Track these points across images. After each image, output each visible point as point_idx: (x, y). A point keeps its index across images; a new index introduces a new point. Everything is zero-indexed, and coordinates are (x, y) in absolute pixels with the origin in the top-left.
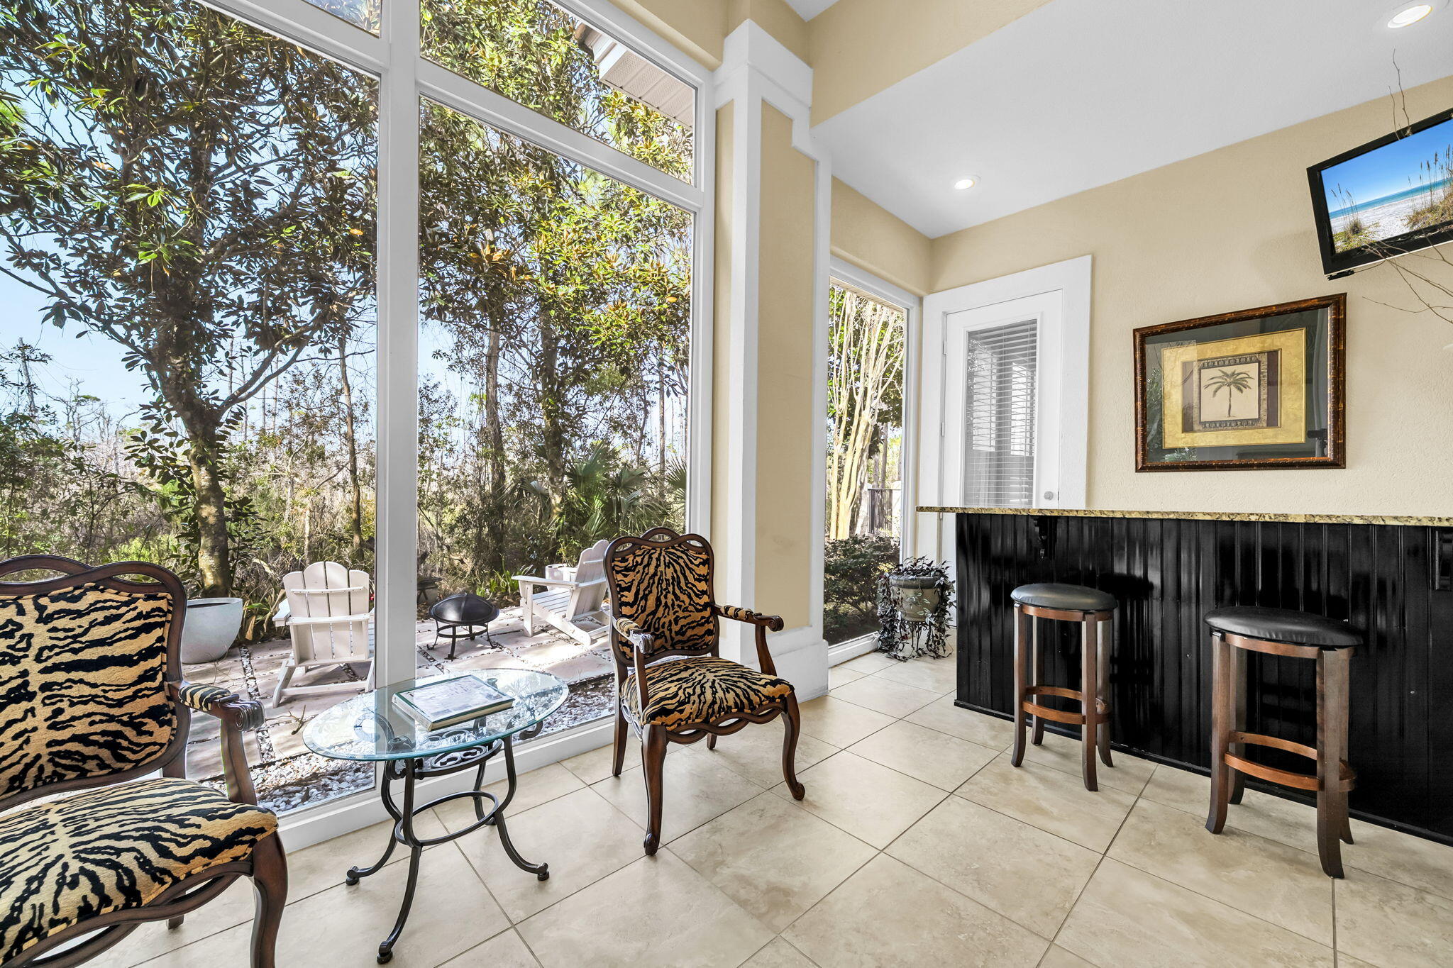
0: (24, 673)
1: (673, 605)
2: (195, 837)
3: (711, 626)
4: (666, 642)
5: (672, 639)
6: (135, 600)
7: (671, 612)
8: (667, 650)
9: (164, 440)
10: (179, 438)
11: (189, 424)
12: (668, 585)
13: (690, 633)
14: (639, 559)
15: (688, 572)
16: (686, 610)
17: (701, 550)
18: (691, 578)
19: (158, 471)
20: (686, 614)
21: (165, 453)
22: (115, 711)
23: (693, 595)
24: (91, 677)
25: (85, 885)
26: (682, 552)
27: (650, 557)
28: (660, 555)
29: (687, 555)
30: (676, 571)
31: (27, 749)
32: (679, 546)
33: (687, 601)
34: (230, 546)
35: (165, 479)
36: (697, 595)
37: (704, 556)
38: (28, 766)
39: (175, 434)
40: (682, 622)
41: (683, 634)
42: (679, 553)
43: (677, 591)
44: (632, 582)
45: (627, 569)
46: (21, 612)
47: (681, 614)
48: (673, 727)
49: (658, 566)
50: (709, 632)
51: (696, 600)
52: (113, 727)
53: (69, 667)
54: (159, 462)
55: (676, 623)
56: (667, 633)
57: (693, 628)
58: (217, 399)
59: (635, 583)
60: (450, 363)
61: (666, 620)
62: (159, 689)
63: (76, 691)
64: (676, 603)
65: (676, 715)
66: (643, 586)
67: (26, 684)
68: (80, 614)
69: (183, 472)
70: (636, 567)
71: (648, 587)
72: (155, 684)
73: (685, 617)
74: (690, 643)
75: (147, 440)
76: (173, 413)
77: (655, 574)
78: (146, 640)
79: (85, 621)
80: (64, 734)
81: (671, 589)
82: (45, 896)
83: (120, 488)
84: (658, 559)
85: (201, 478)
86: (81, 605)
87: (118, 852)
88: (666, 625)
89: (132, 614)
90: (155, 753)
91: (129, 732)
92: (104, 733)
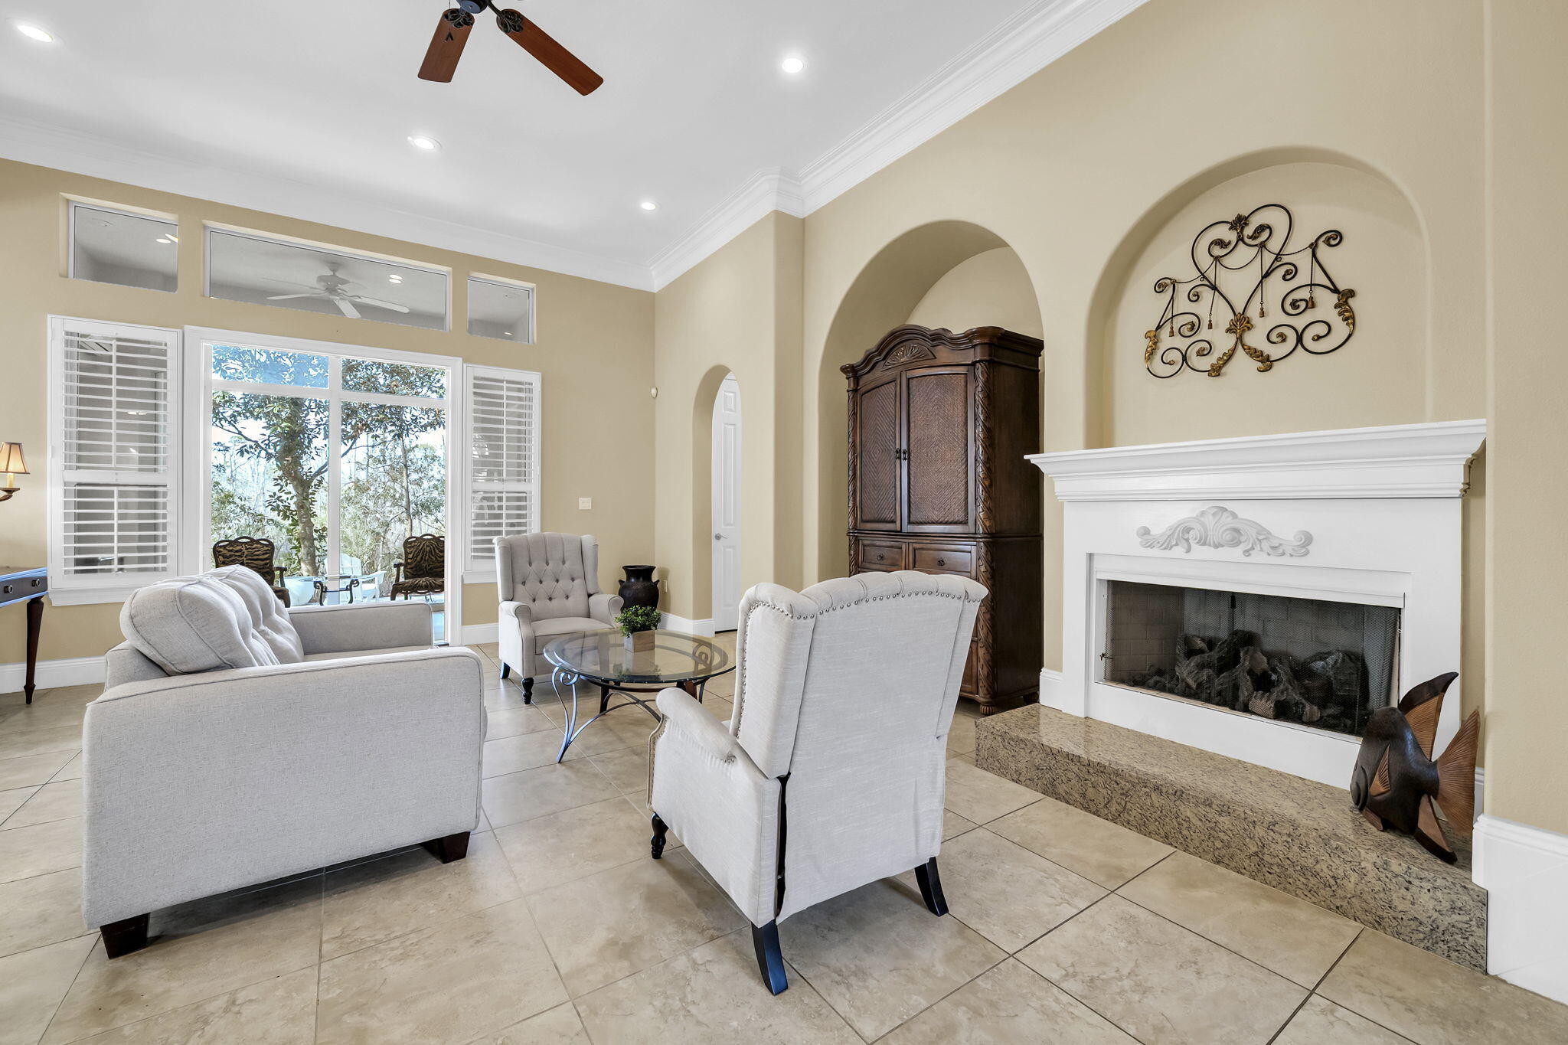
9: (284, 497)
10: (292, 495)
11: (296, 488)
19: (281, 514)
21: (284, 504)
34: (317, 554)
35: (286, 517)
39: (290, 493)
53: (251, 560)
54: (281, 508)
58: (311, 472)
69: (294, 513)
75: (276, 497)
76: (288, 482)
83: (264, 523)
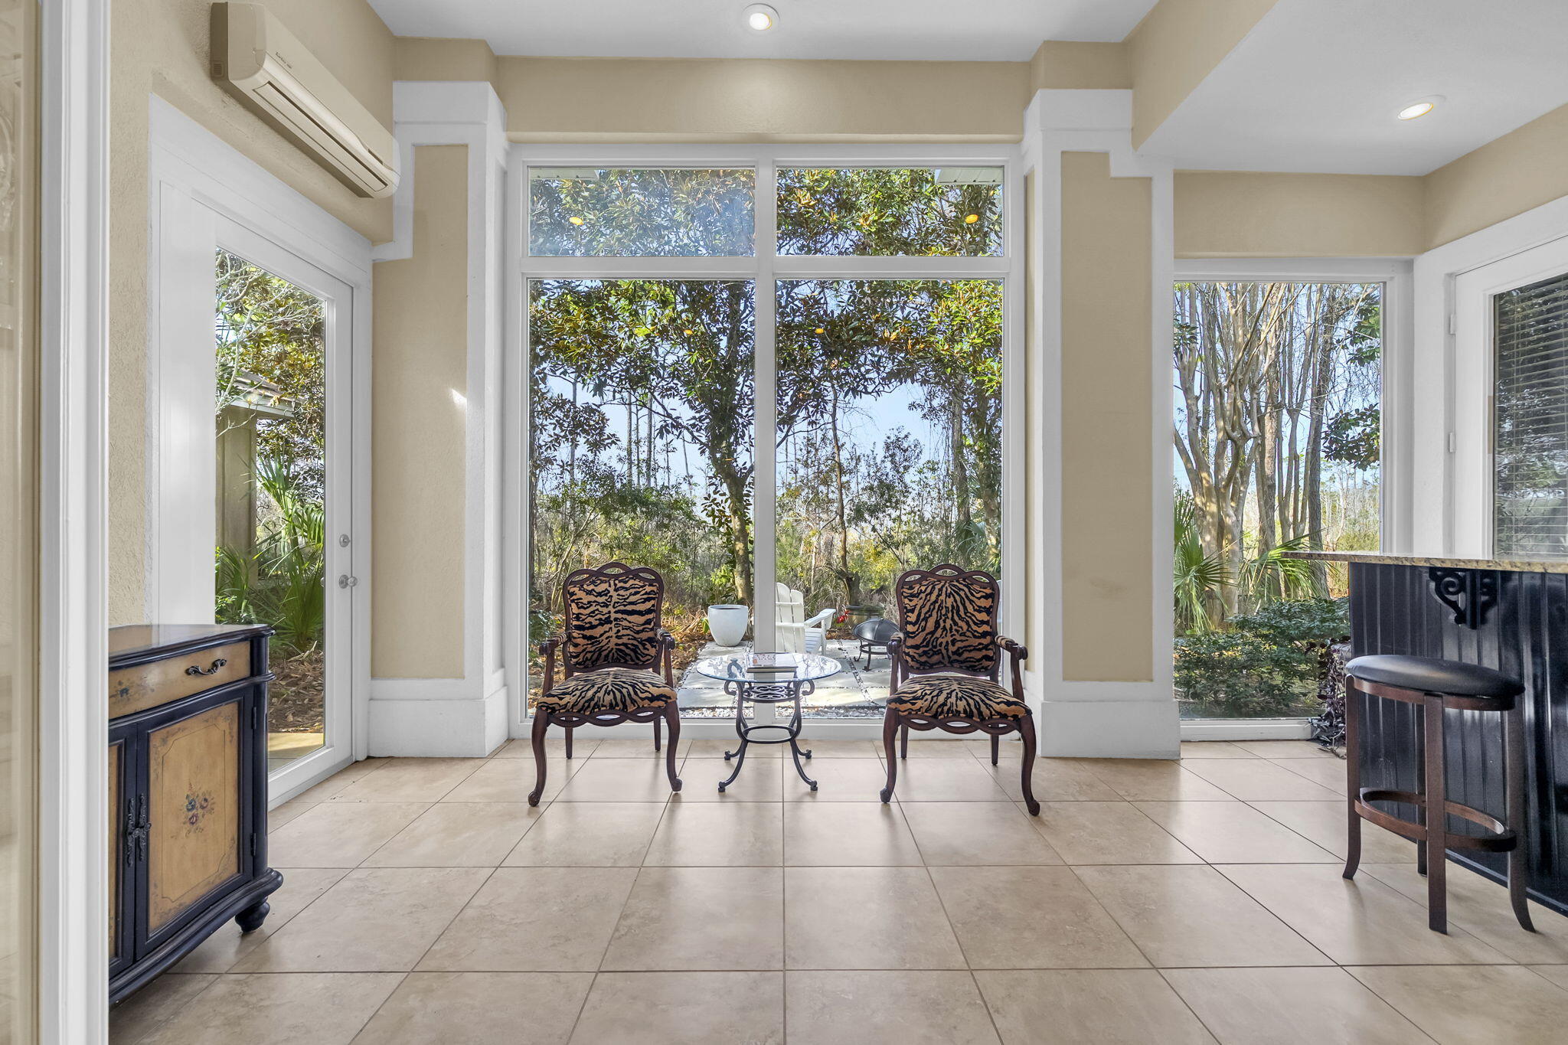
0: (609, 612)
1: (951, 628)
2: (647, 691)
3: (990, 653)
4: (943, 658)
5: (949, 657)
6: (645, 586)
7: (949, 634)
8: (945, 666)
9: (719, 499)
10: (726, 497)
11: (730, 487)
12: (947, 611)
13: (966, 655)
14: (923, 588)
15: (967, 603)
16: (963, 634)
17: (986, 585)
18: (970, 609)
20: (963, 638)
21: (719, 507)
22: (636, 636)
23: (971, 623)
24: (629, 618)
25: (611, 696)
26: (964, 585)
27: (933, 588)
28: (942, 587)
29: (969, 589)
30: (956, 601)
31: (609, 645)
32: (964, 580)
33: (965, 627)
36: (975, 623)
37: (988, 591)
38: (610, 652)
39: (724, 494)
40: (959, 644)
41: (960, 655)
42: (961, 586)
43: (956, 618)
44: (915, 606)
45: (913, 595)
46: (610, 586)
47: (958, 637)
48: (905, 713)
49: (939, 595)
50: (988, 658)
51: (974, 627)
52: (635, 643)
53: (623, 612)
54: (717, 513)
55: (953, 645)
56: (944, 651)
57: (970, 651)
58: (745, 468)
59: (918, 608)
60: (923, 412)
61: (944, 641)
62: (652, 629)
63: (625, 623)
64: (954, 628)
65: (909, 706)
66: (924, 611)
67: (609, 617)
68: (627, 589)
69: (728, 520)
70: (919, 594)
71: (928, 611)
72: (651, 627)
73: (962, 641)
74: (968, 664)
75: (711, 499)
76: (722, 480)
77: (936, 602)
78: (648, 605)
79: (628, 593)
80: (620, 641)
81: (950, 615)
82: (600, 694)
84: (940, 590)
85: (735, 524)
86: (627, 585)
87: (623, 687)
88: (943, 645)
89: (644, 592)
90: (649, 660)
91: (640, 647)
92: (632, 645)
